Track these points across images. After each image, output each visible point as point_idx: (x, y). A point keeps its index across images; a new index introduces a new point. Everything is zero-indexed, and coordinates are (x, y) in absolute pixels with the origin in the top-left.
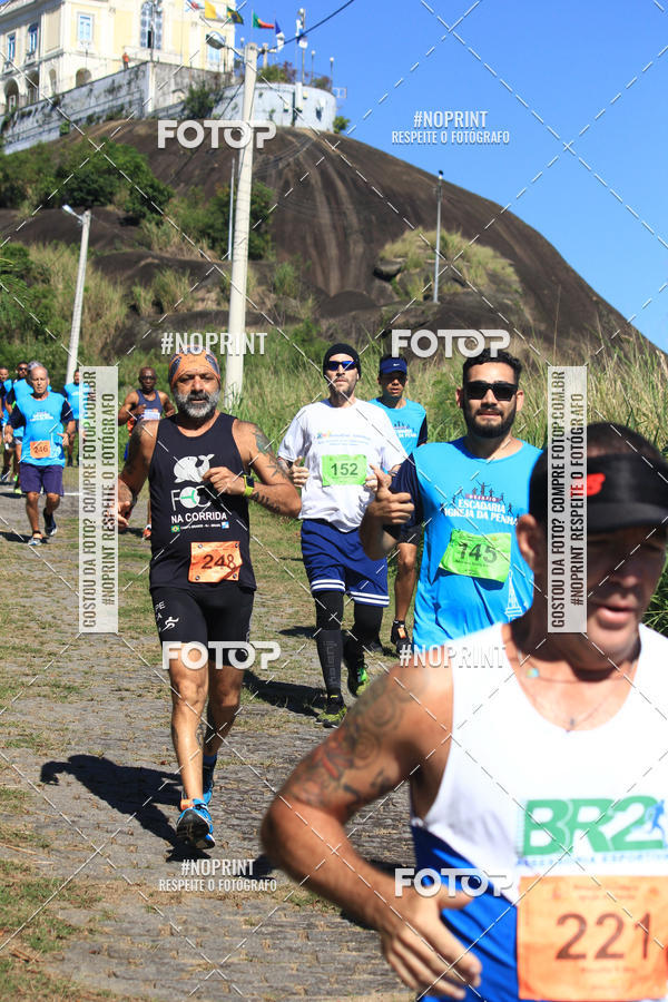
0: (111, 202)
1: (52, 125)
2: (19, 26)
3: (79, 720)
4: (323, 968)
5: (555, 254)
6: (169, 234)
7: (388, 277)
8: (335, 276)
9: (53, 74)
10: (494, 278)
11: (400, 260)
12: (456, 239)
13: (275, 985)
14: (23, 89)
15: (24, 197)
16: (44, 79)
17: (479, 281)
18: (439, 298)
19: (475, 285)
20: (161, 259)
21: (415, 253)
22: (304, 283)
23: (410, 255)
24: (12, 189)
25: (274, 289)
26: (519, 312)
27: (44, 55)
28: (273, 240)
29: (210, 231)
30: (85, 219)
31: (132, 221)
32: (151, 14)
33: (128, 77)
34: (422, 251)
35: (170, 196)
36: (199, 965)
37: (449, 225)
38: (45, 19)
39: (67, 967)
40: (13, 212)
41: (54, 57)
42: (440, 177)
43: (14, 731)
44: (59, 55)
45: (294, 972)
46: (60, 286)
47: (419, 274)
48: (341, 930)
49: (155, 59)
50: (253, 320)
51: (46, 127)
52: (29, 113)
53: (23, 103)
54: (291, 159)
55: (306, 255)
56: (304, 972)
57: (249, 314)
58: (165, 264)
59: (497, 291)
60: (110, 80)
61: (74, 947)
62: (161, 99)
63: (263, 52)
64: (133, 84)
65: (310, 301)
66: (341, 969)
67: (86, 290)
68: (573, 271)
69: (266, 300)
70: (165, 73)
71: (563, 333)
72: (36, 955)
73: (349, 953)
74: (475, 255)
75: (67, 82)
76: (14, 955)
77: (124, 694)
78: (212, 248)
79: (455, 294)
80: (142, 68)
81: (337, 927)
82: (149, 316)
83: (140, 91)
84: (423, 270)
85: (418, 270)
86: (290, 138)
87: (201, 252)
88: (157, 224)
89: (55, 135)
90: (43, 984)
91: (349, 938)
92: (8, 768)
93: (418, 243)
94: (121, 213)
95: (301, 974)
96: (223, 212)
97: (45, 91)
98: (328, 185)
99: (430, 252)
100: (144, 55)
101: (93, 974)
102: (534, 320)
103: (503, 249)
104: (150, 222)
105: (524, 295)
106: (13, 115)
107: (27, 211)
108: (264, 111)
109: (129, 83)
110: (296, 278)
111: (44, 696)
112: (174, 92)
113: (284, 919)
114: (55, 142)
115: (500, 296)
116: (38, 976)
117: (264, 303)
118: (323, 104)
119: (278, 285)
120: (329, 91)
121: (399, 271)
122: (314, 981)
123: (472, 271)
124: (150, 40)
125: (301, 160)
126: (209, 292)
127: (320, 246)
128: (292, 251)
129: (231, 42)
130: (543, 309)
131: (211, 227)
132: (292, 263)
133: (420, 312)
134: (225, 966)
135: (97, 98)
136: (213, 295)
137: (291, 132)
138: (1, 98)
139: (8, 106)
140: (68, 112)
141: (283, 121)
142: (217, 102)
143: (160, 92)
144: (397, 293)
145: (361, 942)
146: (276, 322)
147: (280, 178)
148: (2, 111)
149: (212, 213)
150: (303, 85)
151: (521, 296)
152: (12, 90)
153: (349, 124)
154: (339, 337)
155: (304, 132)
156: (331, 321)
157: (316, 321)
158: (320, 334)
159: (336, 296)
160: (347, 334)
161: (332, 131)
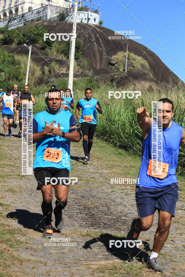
0: (37, 43)
1: (21, 22)
3: (25, 185)
4: (89, 254)
5: (159, 59)
6: (53, 52)
7: (113, 65)
8: (98, 64)
9: (22, 8)
10: (142, 65)
11: (116, 60)
12: (132, 55)
13: (76, 258)
14: (14, 12)
15: (14, 42)
16: (20, 9)
17: (138, 66)
18: (127, 71)
19: (137, 67)
20: (51, 59)
21: (120, 58)
22: (90, 66)
23: (119, 59)
24: (10, 39)
25: (82, 68)
26: (149, 75)
27: (20, 3)
28: (82, 54)
29: (64, 51)
30: (30, 48)
31: (43, 48)
33: (42, 9)
34: (123, 58)
35: (54, 42)
36: (55, 252)
37: (130, 51)
39: (19, 253)
40: (11, 46)
41: (22, 4)
43: (7, 188)
44: (24, 3)
45: (81, 255)
46: (23, 66)
49: (50, 4)
50: (75, 76)
51: (20, 23)
52: (15, 19)
53: (14, 16)
54: (87, 32)
55: (91, 58)
57: (74, 74)
58: (51, 61)
59: (143, 69)
60: (38, 10)
61: (21, 247)
62: (51, 15)
63: (79, 3)
64: (44, 11)
65: (92, 71)
66: (94, 254)
67: (30, 67)
69: (80, 71)
70: (53, 8)
71: (162, 81)
72: (11, 249)
73: (96, 250)
74: (137, 59)
75: (26, 10)
76: (5, 249)
78: (65, 56)
79: (131, 70)
80: (47, 7)
82: (47, 75)
83: (46, 13)
84: (123, 63)
85: (121, 63)
86: (87, 26)
87: (61, 57)
88: (50, 49)
89: (22, 25)
90: (13, 257)
91: (97, 246)
92: (5, 198)
93: (121, 56)
94: (40, 46)
95: (83, 255)
96: (68, 46)
97: (20, 13)
98: (97, 39)
99: (125, 58)
100: (47, 3)
101: (26, 254)
102: (153, 77)
103: (145, 57)
104: (48, 49)
105: (150, 70)
106: (11, 19)
107: (14, 45)
108: (80, 19)
109: (43, 11)
110: (88, 65)
111: (15, 178)
112: (55, 13)
113: (79, 240)
114: (23, 27)
115: (144, 70)
116: (11, 255)
117: (79, 71)
118: (96, 17)
119: (83, 66)
120: (98, 14)
121: (116, 63)
122: (87, 257)
123: (136, 64)
125: (90, 32)
126: (64, 68)
127: (95, 56)
128: (87, 57)
130: (156, 74)
131: (65, 50)
132: (87, 60)
133: (122, 74)
134: (63, 253)
135: (34, 15)
137: (87, 25)
138: (8, 14)
139: (9, 17)
140: (26, 19)
141: (85, 22)
142: (67, 16)
143: (51, 13)
144: (116, 69)
145: (100, 247)
146: (82, 77)
147: (84, 37)
148: (8, 18)
149: (65, 47)
150: (91, 12)
151: (149, 70)
152: (11, 12)
153: (103, 23)
154: (99, 81)
155: (91, 25)
156: (97, 76)
157: (93, 76)
158: (94, 80)
159: (99, 70)
160: (102, 80)
161: (98, 25)
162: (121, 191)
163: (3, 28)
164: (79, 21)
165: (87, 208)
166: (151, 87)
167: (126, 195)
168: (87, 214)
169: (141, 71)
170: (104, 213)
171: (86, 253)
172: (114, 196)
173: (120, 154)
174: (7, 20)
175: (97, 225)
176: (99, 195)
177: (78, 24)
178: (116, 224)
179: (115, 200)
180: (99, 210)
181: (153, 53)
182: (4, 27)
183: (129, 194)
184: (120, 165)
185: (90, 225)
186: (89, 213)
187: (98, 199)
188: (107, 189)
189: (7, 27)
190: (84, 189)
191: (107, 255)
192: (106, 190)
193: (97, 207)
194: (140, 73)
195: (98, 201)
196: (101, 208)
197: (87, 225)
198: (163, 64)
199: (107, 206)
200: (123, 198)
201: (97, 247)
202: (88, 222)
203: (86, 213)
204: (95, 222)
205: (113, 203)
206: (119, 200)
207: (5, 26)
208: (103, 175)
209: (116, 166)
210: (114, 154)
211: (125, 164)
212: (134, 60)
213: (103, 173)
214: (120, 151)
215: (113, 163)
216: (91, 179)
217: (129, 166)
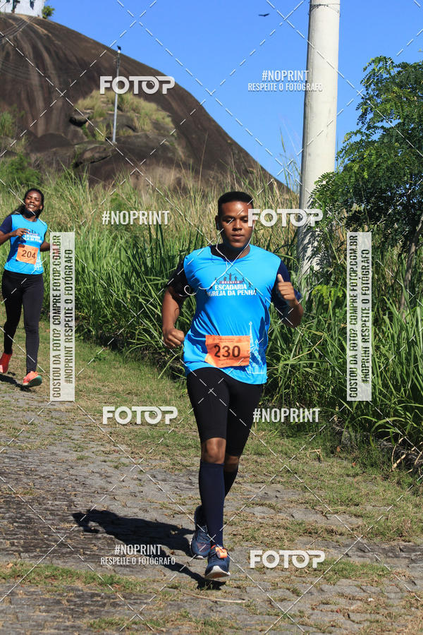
7: (80, 124)
8: (41, 122)
10: (157, 125)
11: (88, 111)
17: (146, 128)
18: (117, 140)
19: (143, 130)
21: (99, 106)
22: (19, 128)
23: (96, 107)
26: (174, 151)
34: (105, 105)
42: (119, 52)
47: (102, 122)
48: (34, 597)
54: (11, 37)
55: (21, 107)
56: (7, 627)
59: (158, 135)
65: (23, 140)
66: (34, 626)
68: (214, 121)
71: (208, 166)
73: (40, 614)
74: (143, 108)
79: (128, 137)
81: (32, 594)
84: (105, 119)
85: (102, 119)
86: (11, 21)
91: (40, 603)
93: (102, 99)
95: (5, 629)
98: (38, 55)
99: (111, 105)
102: (185, 156)
103: (164, 105)
105: (178, 138)
110: (13, 123)
115: (160, 138)
121: (88, 119)
123: (141, 121)
125: (19, 37)
127: (31, 101)
128: (11, 104)
130: (193, 149)
132: (10, 113)
133: (102, 150)
137: (11, 17)
141: (6, 9)
144: (87, 135)
145: (49, 606)
147: (3, 50)
151: (176, 139)
153: (53, 12)
154: (44, 166)
155: (21, 17)
156: (38, 155)
157: (27, 155)
158: (29, 164)
159: (42, 137)
160: (50, 164)
161: (41, 17)
162: (102, 458)
165: (13, 502)
166: (179, 181)
167: (116, 467)
168: (13, 520)
169: (152, 141)
170: (58, 515)
171: (11, 624)
172: (83, 471)
173: (100, 360)
175: (41, 547)
176: (45, 468)
178: (91, 546)
179: (88, 482)
180: (46, 509)
181: (186, 91)
183: (124, 464)
184: (100, 390)
185: (21, 549)
186: (19, 515)
187: (43, 480)
188: (65, 452)
190: (6, 453)
191: (68, 626)
192: (64, 454)
193: (39, 501)
195: (41, 484)
196: (50, 502)
197: (14, 548)
198: (211, 120)
199: (66, 496)
200: (108, 477)
201: (41, 607)
202: (15, 541)
203: (11, 518)
204: (37, 539)
205: (81, 490)
206: (98, 482)
208: (54, 414)
209: (89, 391)
210: (84, 360)
211: (113, 387)
212: (136, 110)
213: (55, 410)
214: (100, 351)
215: (81, 382)
216: (24, 428)
217: (123, 391)
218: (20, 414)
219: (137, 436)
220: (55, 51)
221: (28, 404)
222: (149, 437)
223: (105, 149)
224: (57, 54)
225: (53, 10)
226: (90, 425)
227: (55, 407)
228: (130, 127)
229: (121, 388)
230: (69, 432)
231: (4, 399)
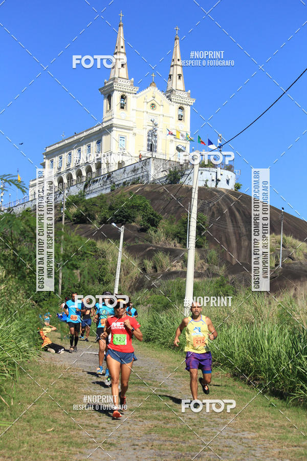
0: (134, 221)
1: (107, 186)
2: (92, 141)
6: (159, 237)
8: (235, 255)
9: (108, 164)
12: (290, 239)
14: (94, 170)
15: (94, 219)
16: (104, 166)
17: (300, 258)
18: (282, 266)
19: (299, 260)
20: (157, 247)
21: (271, 246)
22: (221, 259)
24: (89, 215)
25: (207, 261)
28: (207, 239)
29: (178, 235)
30: (122, 229)
31: (144, 230)
32: (152, 136)
33: (141, 165)
34: (274, 244)
35: (161, 219)
37: (287, 232)
38: (104, 138)
40: (90, 226)
42: (283, 211)
44: (110, 154)
46: (111, 259)
47: (273, 255)
49: (154, 156)
50: (197, 275)
51: (105, 187)
52: (97, 181)
53: (94, 176)
54: (215, 203)
57: (195, 272)
58: (157, 250)
60: (133, 166)
62: (156, 175)
64: (144, 168)
65: (224, 267)
67: (122, 261)
69: (204, 266)
70: (158, 163)
74: (298, 246)
75: (114, 167)
77: (136, 447)
78: (179, 243)
79: (289, 264)
80: (148, 161)
82: (151, 273)
83: (147, 171)
84: (275, 253)
86: (215, 193)
87: (173, 244)
88: (155, 232)
89: (108, 191)
93: (273, 241)
94: (138, 227)
96: (184, 226)
97: (104, 171)
99: (278, 244)
100: (149, 155)
104: (152, 231)
106: (89, 182)
107: (95, 225)
108: (203, 180)
109: (142, 167)
110: (217, 256)
112: (162, 171)
114: (109, 194)
117: (203, 268)
118: (230, 178)
119: (209, 259)
120: (232, 171)
123: (297, 253)
124: (151, 148)
125: (220, 203)
126: (178, 262)
127: (228, 242)
128: (215, 245)
129: (188, 149)
131: (179, 233)
132: (215, 250)
133: (273, 272)
135: (128, 174)
136: (180, 264)
137: (215, 190)
138: (84, 174)
139: (87, 177)
140: (115, 180)
141: (211, 185)
142: (182, 176)
143: (156, 171)
146: (208, 276)
147: (210, 211)
148: (84, 179)
149: (180, 227)
150: (221, 169)
152: (89, 170)
153: (241, 186)
154: (237, 283)
155: (221, 190)
156: (233, 276)
157: (226, 276)
158: (228, 282)
159: (235, 265)
160: (240, 282)
161: (234, 189)
163: (77, 196)
164: (202, 184)
169: (304, 266)
174: (83, 182)
177: (200, 189)
182: (77, 194)
184: (273, 425)
189: (82, 195)
194: (303, 268)
207: (80, 193)
208: (244, 440)
209: (266, 426)
210: (263, 406)
211: (281, 423)
212: (294, 247)
213: (245, 438)
214: (272, 400)
215: (261, 420)
216: (225, 449)
217: (287, 425)
218: (223, 440)
219: (296, 454)
220: (243, 211)
221: (227, 434)
222: (303, 455)
223: (275, 272)
224: (244, 212)
225: (241, 185)
226: (267, 448)
227: (245, 436)
228: (290, 258)
229: (286, 424)
230: (253, 452)
231: (213, 431)
